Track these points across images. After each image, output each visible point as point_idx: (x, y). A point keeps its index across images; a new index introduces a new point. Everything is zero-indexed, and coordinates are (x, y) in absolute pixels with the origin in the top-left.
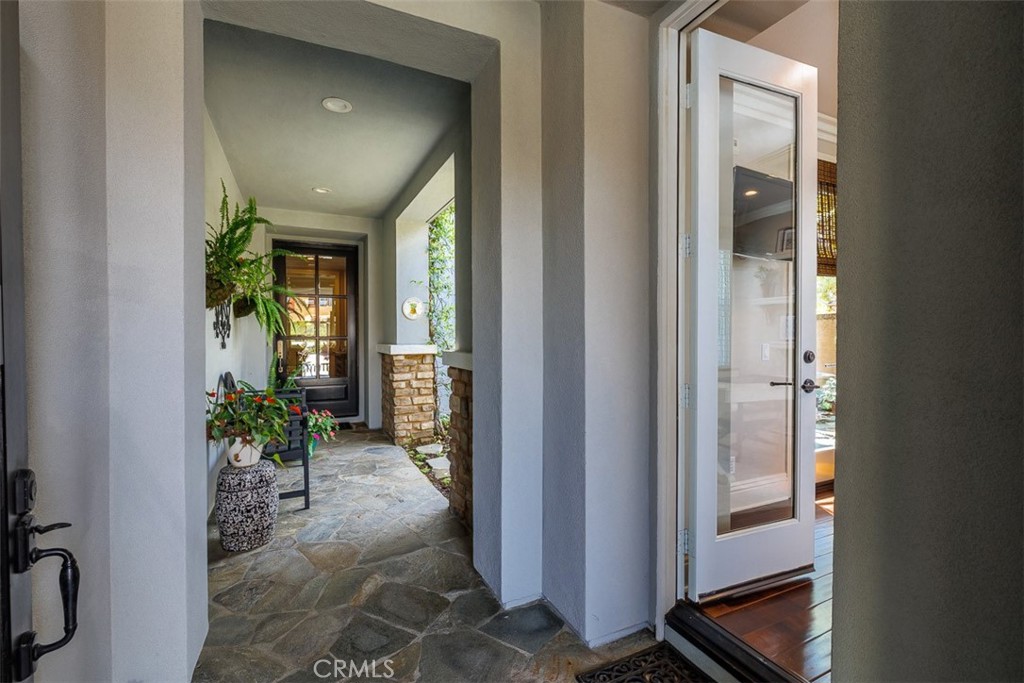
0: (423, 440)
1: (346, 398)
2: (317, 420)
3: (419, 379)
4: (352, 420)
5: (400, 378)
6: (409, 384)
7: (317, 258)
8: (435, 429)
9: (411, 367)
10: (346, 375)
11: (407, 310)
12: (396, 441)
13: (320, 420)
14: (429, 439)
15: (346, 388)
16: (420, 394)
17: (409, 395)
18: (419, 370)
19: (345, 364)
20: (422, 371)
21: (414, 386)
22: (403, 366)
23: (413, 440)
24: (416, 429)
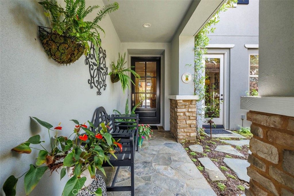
0: (191, 141)
1: (156, 116)
2: (143, 129)
3: (190, 112)
4: (158, 125)
5: (181, 111)
6: (184, 114)
7: (146, 63)
8: (197, 137)
9: (185, 106)
10: (155, 107)
11: (184, 78)
12: (178, 140)
13: (145, 129)
14: (194, 141)
15: (156, 112)
16: (190, 119)
17: (184, 119)
18: (189, 107)
19: (155, 103)
20: (191, 108)
21: (187, 115)
22: (182, 105)
23: (186, 141)
24: (188, 136)
